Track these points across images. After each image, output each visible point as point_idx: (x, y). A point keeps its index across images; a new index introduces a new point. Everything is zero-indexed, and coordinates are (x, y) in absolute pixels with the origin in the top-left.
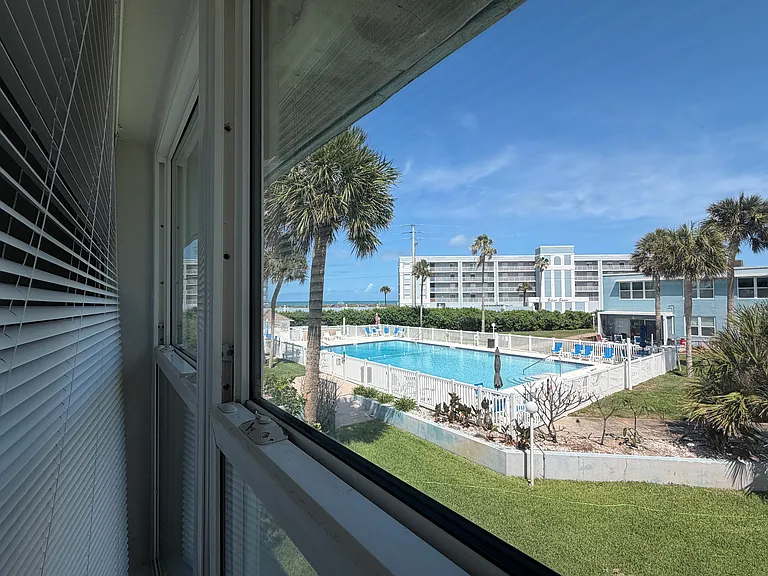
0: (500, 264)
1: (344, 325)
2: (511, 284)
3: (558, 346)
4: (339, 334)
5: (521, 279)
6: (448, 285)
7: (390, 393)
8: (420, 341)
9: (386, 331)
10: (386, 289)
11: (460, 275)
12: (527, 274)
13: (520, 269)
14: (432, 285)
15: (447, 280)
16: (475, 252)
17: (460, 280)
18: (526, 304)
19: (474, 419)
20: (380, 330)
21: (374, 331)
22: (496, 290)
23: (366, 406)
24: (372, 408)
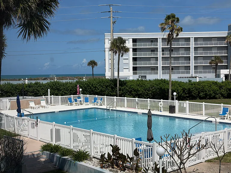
0: (196, 39)
1: (49, 96)
2: (205, 58)
3: (225, 111)
4: (43, 103)
5: (214, 53)
6: (149, 59)
7: (72, 148)
8: (114, 109)
9: (86, 100)
10: (93, 63)
11: (160, 50)
12: (219, 48)
13: (213, 44)
14: (135, 59)
15: (148, 55)
16: (163, 29)
17: (160, 55)
18: (218, 76)
19: (128, 164)
20: (82, 99)
21: (76, 101)
22: (192, 64)
23: (50, 159)
24: (55, 160)
